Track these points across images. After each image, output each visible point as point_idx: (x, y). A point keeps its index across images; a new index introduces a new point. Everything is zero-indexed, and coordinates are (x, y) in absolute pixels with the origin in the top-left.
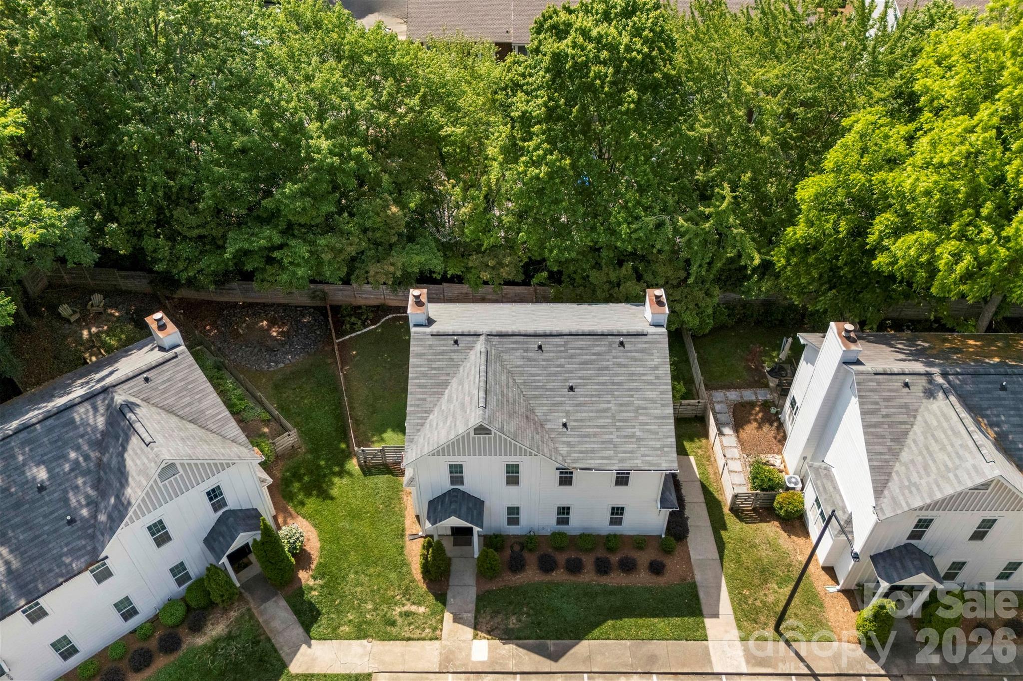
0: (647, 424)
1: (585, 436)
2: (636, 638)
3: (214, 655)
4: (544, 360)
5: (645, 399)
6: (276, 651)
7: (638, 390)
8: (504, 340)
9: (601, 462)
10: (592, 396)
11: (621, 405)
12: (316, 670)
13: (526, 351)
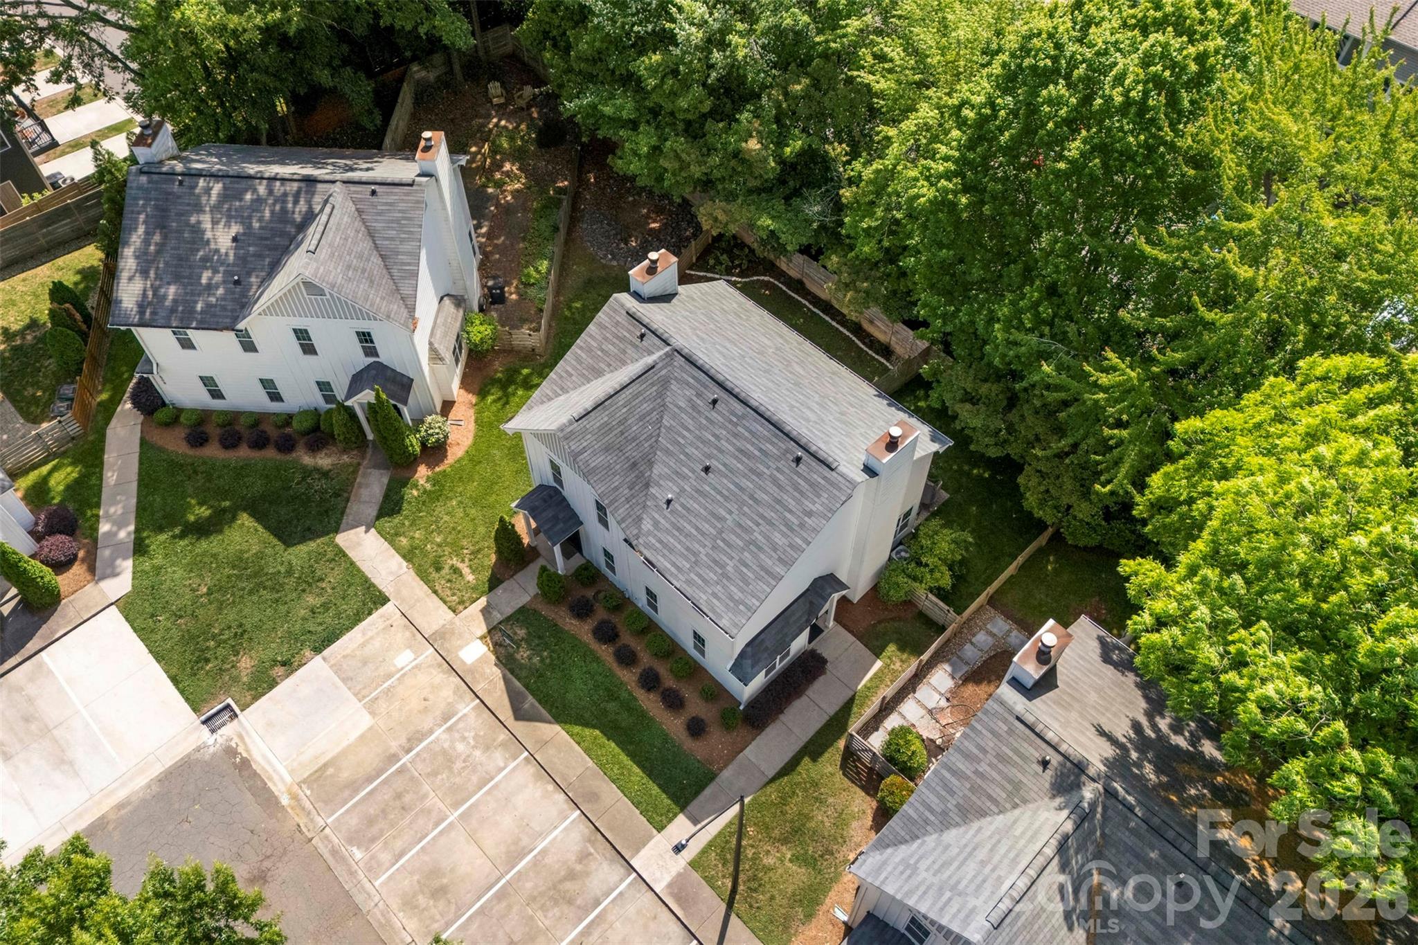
0: (746, 566)
1: (678, 529)
2: (601, 766)
3: (304, 479)
4: (707, 418)
5: (768, 538)
6: (343, 513)
7: (770, 523)
8: (688, 367)
9: (669, 566)
10: (720, 493)
11: (740, 525)
12: (351, 554)
13: (699, 395)
